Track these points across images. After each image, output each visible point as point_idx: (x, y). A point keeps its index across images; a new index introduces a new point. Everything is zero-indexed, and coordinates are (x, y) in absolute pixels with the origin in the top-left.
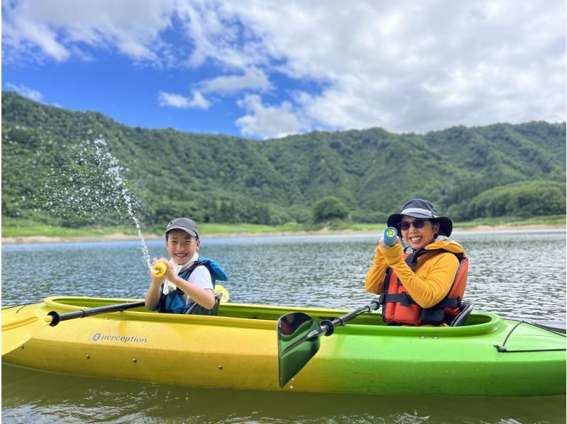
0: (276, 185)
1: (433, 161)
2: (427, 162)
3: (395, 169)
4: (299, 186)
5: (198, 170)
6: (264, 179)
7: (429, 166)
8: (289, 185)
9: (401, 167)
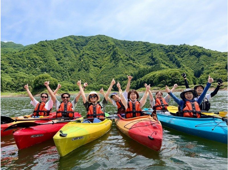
0: (57, 71)
1: (131, 62)
2: (128, 62)
3: (114, 65)
4: (69, 72)
5: (15, 63)
6: (51, 68)
7: (129, 64)
8: (64, 71)
9: (117, 64)
